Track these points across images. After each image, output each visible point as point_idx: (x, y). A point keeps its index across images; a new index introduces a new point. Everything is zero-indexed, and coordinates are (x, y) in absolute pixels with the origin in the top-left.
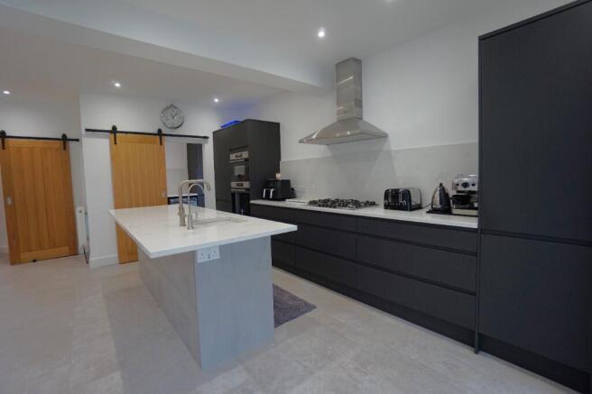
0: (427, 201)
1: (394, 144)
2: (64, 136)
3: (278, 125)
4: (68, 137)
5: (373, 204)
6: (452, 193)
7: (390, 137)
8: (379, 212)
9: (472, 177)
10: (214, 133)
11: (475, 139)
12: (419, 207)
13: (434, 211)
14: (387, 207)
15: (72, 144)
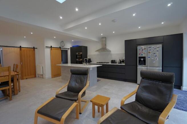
0: (118, 62)
1: (112, 53)
2: (34, 47)
3: (87, 47)
4: (35, 48)
5: (109, 63)
6: (121, 60)
7: (112, 51)
8: (110, 64)
9: (124, 58)
10: (70, 48)
11: (124, 53)
12: (116, 63)
13: (119, 63)
14: (111, 63)
15: (35, 49)
